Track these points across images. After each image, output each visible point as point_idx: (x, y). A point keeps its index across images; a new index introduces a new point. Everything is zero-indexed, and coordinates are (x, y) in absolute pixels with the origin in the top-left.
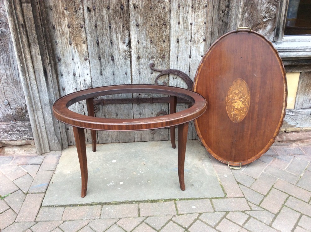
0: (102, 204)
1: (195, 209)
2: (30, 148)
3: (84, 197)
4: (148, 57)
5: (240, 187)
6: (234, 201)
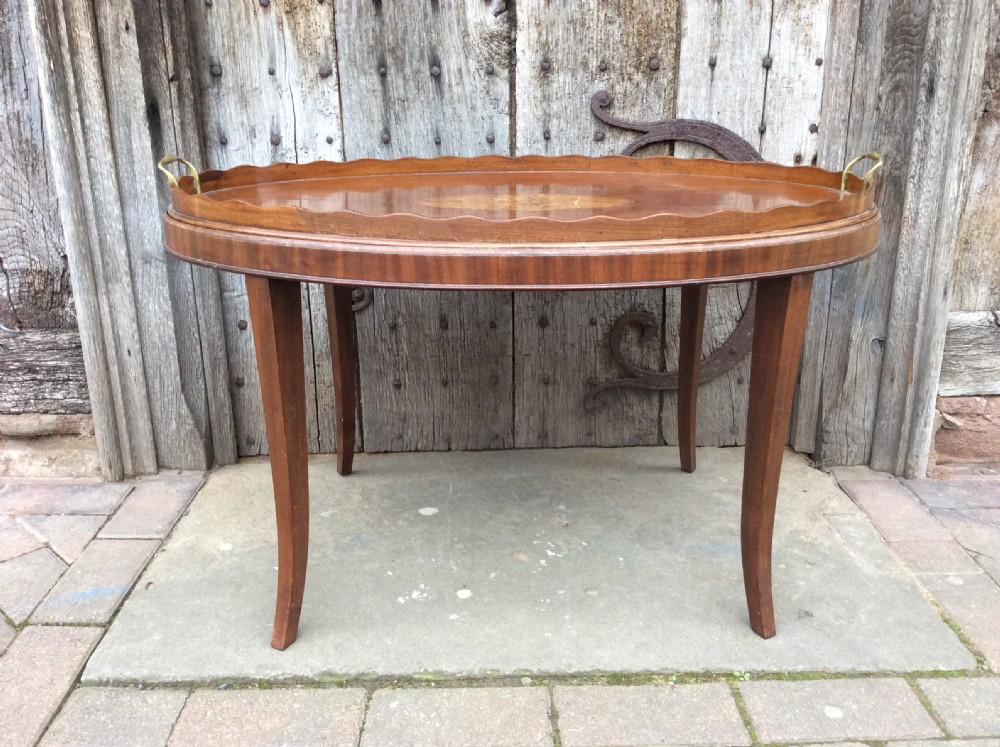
0: (372, 683)
1: (844, 720)
2: (75, 451)
3: (286, 647)
4: (585, 64)
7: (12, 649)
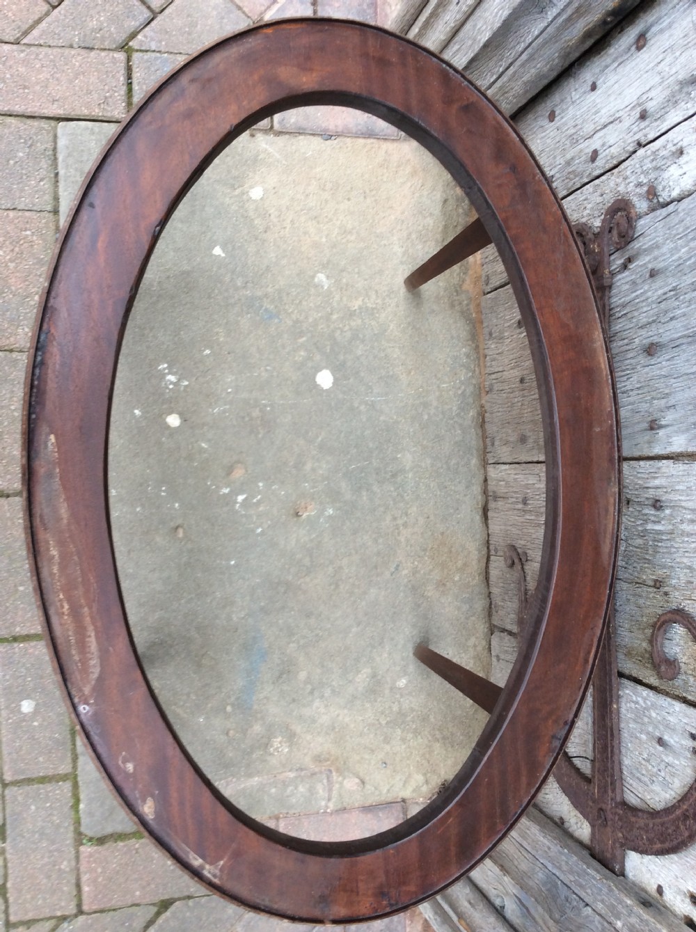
1: (19, 712)
5: (137, 905)
6: (60, 870)
7: (93, 54)
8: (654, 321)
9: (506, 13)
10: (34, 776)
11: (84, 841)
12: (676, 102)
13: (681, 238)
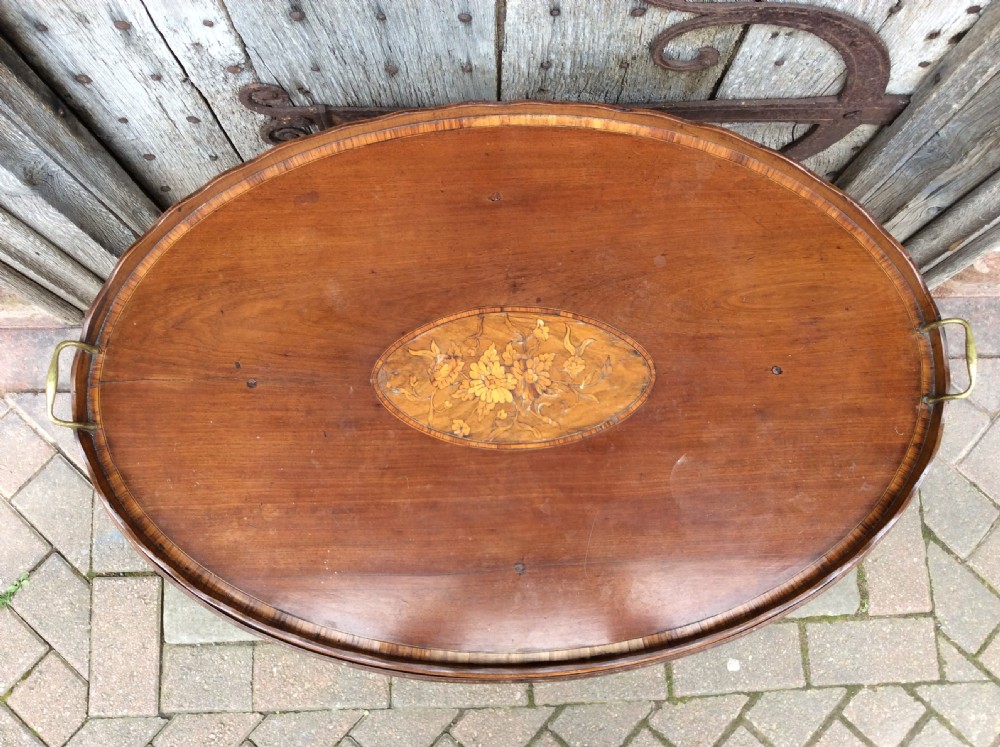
1: (738, 673)
5: (927, 559)
6: (890, 633)
7: (96, 610)
8: (364, 68)
9: (51, 210)
10: (801, 660)
11: (864, 611)
12: (146, 49)
13: (282, 45)
